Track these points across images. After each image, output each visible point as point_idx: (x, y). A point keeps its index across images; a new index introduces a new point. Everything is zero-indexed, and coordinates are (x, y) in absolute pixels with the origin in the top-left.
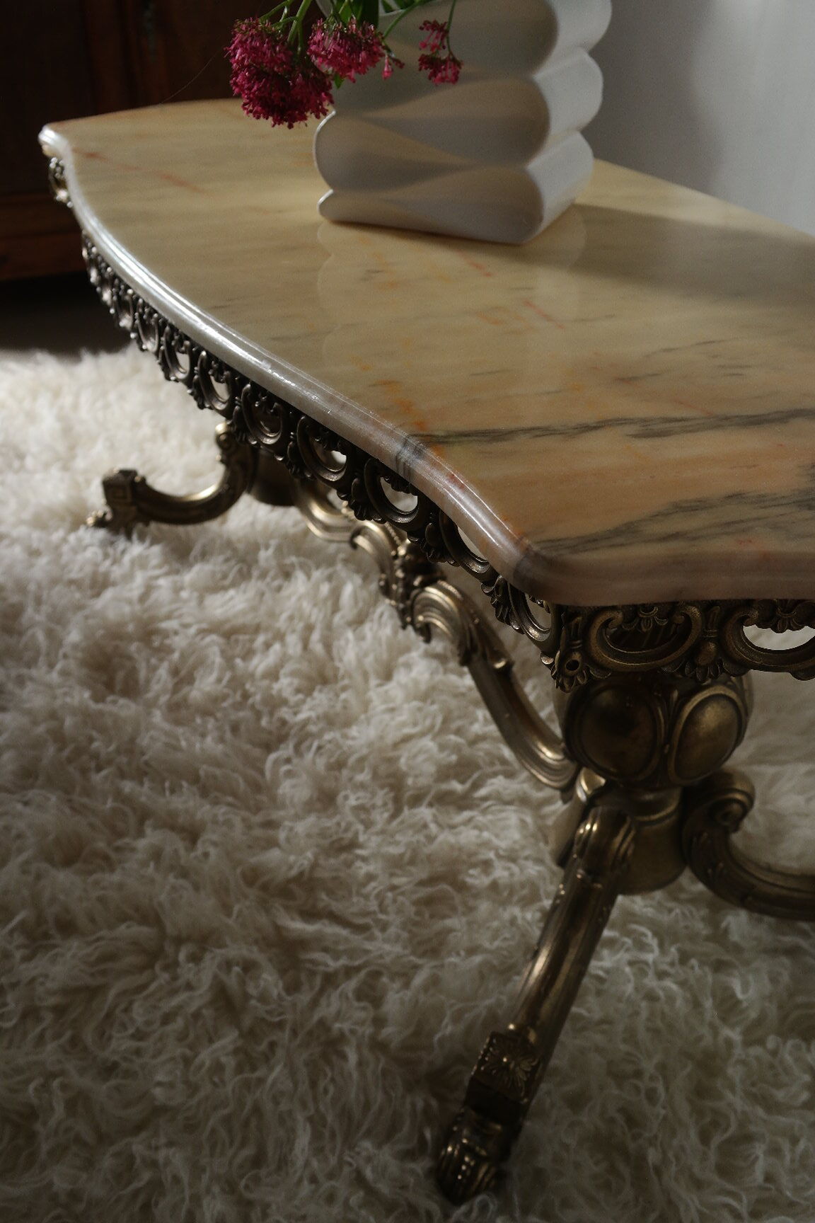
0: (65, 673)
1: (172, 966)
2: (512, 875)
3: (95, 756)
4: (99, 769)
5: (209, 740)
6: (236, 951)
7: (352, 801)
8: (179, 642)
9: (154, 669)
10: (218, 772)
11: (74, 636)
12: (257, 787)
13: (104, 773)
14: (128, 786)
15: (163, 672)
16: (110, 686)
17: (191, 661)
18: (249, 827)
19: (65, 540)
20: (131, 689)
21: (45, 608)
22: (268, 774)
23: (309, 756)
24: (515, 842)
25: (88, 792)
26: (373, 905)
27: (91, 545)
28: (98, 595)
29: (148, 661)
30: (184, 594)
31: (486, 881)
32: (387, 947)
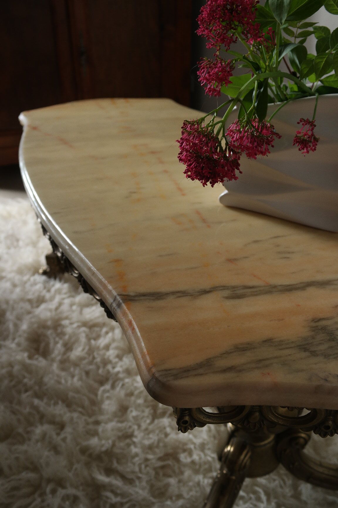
0: (19, 345)
1: (43, 494)
2: (200, 458)
3: (25, 385)
4: (26, 391)
5: (76, 379)
6: (71, 491)
7: (134, 413)
8: (69, 330)
9: (56, 343)
10: (76, 396)
11: (24, 327)
12: (93, 403)
13: (28, 394)
14: (36, 402)
15: (59, 346)
16: (37, 350)
17: (73, 339)
18: (88, 424)
19: (29, 280)
20: (45, 353)
21: (15, 313)
22: (99, 397)
23: (118, 389)
24: (204, 440)
25: (20, 403)
26: (137, 469)
27: (40, 282)
28: (38, 307)
29: (54, 339)
30: (74, 308)
31: (189, 460)
32: (141, 492)
